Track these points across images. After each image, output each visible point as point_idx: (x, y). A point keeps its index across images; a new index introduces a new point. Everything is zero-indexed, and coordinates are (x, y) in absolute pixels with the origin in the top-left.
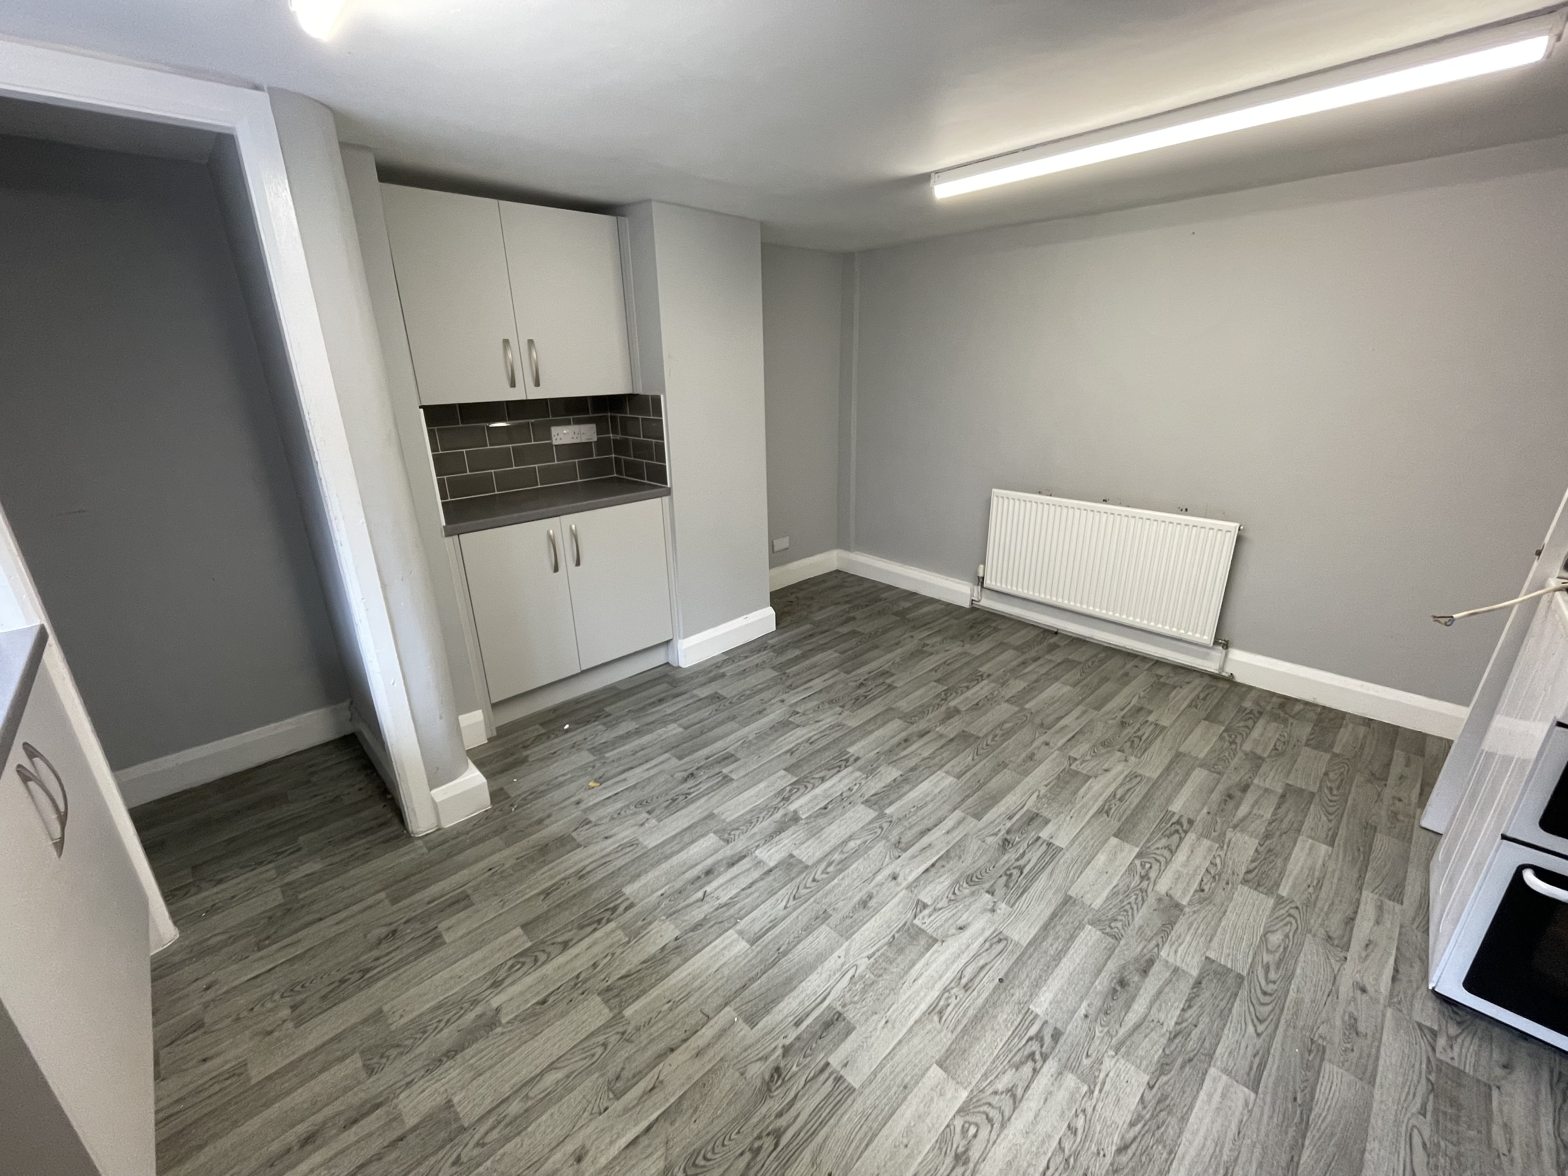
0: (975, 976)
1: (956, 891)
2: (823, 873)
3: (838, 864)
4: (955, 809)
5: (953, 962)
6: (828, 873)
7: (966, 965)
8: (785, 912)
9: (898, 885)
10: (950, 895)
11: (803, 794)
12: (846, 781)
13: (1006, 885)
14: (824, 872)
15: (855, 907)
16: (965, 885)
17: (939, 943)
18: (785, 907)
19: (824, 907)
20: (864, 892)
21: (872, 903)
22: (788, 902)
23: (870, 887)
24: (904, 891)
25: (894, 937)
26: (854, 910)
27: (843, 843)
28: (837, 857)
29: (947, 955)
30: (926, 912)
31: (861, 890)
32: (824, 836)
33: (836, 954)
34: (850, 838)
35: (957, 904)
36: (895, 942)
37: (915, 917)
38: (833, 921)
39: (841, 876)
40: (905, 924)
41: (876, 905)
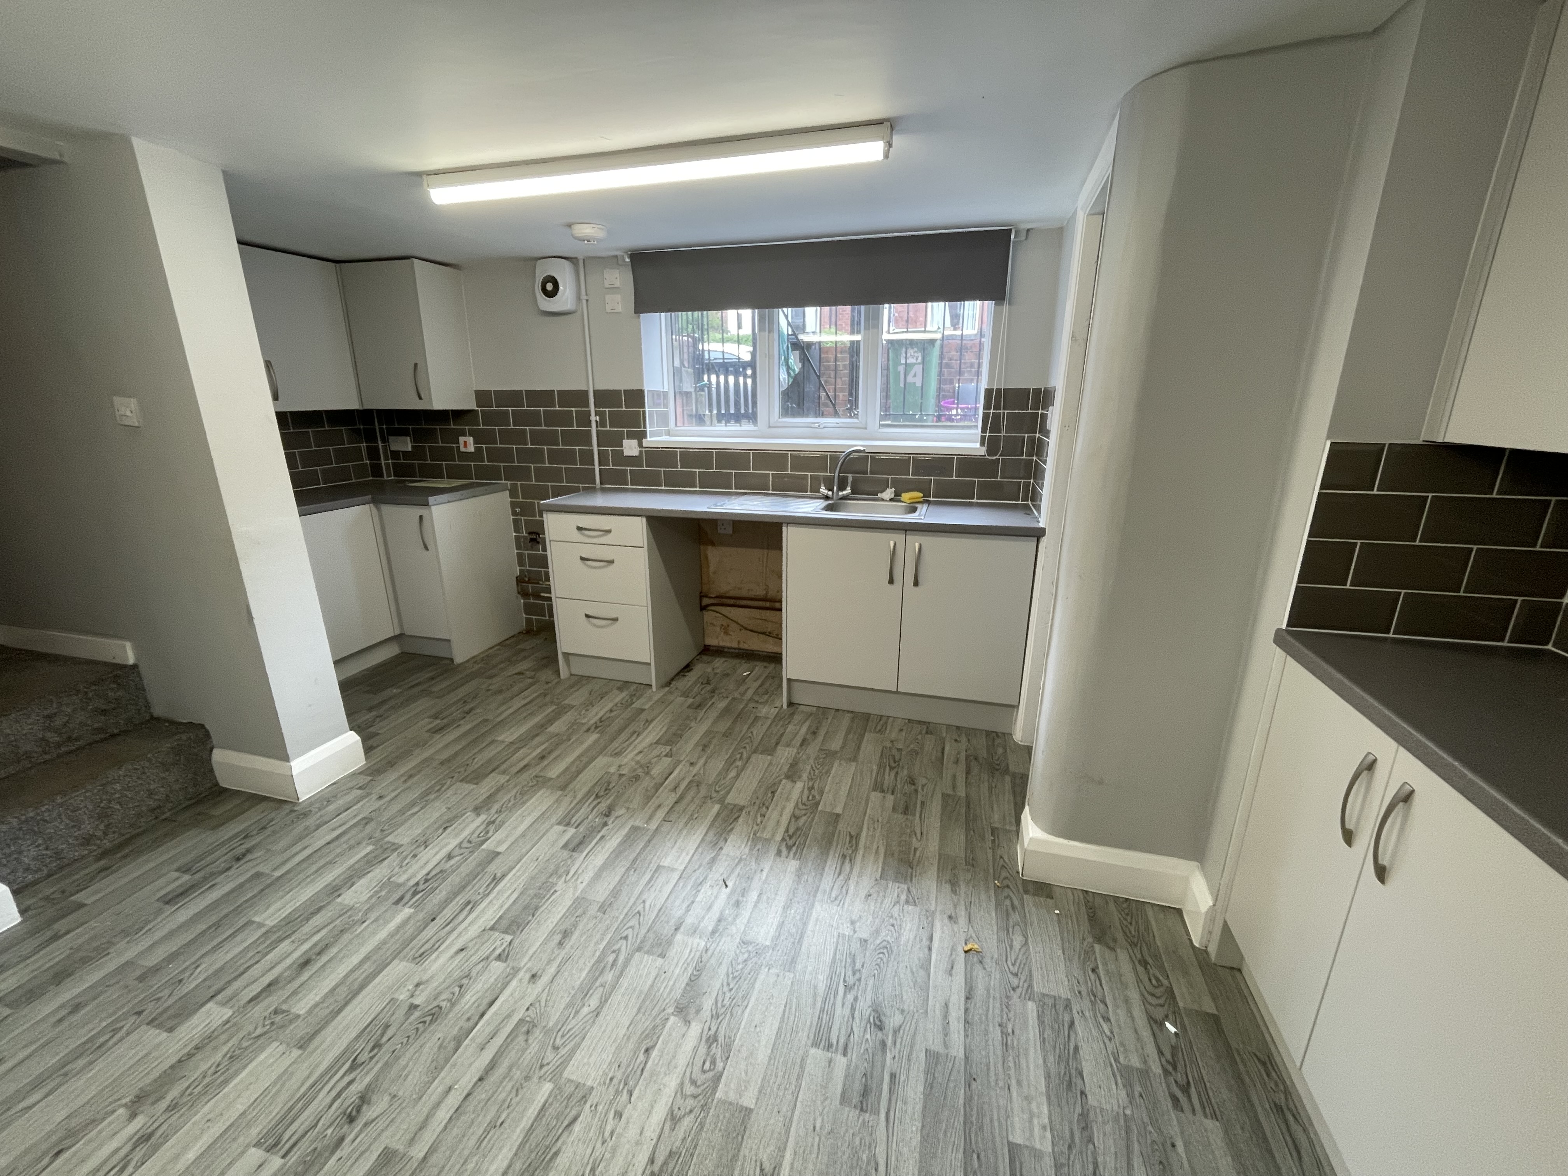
0: (457, 915)
1: (457, 990)
2: (619, 950)
3: (605, 967)
5: (478, 916)
6: (614, 952)
7: (465, 919)
8: (644, 898)
9: (529, 969)
10: (468, 981)
11: (691, 1064)
12: (632, 1133)
13: (387, 1027)
14: (617, 952)
15: (576, 928)
16: (444, 1004)
17: (488, 927)
18: (644, 902)
19: (606, 916)
20: (568, 946)
21: (557, 938)
22: (644, 908)
23: (563, 953)
24: (522, 964)
25: (533, 916)
26: (575, 925)
27: (606, 1001)
28: (609, 977)
29: (481, 921)
30: (498, 952)
31: (572, 947)
32: (633, 1000)
33: (584, 884)
34: (597, 1013)
35: (460, 975)
36: (532, 912)
37: (511, 941)
38: (595, 907)
39: (598, 954)
40: (522, 931)
41: (554, 937)
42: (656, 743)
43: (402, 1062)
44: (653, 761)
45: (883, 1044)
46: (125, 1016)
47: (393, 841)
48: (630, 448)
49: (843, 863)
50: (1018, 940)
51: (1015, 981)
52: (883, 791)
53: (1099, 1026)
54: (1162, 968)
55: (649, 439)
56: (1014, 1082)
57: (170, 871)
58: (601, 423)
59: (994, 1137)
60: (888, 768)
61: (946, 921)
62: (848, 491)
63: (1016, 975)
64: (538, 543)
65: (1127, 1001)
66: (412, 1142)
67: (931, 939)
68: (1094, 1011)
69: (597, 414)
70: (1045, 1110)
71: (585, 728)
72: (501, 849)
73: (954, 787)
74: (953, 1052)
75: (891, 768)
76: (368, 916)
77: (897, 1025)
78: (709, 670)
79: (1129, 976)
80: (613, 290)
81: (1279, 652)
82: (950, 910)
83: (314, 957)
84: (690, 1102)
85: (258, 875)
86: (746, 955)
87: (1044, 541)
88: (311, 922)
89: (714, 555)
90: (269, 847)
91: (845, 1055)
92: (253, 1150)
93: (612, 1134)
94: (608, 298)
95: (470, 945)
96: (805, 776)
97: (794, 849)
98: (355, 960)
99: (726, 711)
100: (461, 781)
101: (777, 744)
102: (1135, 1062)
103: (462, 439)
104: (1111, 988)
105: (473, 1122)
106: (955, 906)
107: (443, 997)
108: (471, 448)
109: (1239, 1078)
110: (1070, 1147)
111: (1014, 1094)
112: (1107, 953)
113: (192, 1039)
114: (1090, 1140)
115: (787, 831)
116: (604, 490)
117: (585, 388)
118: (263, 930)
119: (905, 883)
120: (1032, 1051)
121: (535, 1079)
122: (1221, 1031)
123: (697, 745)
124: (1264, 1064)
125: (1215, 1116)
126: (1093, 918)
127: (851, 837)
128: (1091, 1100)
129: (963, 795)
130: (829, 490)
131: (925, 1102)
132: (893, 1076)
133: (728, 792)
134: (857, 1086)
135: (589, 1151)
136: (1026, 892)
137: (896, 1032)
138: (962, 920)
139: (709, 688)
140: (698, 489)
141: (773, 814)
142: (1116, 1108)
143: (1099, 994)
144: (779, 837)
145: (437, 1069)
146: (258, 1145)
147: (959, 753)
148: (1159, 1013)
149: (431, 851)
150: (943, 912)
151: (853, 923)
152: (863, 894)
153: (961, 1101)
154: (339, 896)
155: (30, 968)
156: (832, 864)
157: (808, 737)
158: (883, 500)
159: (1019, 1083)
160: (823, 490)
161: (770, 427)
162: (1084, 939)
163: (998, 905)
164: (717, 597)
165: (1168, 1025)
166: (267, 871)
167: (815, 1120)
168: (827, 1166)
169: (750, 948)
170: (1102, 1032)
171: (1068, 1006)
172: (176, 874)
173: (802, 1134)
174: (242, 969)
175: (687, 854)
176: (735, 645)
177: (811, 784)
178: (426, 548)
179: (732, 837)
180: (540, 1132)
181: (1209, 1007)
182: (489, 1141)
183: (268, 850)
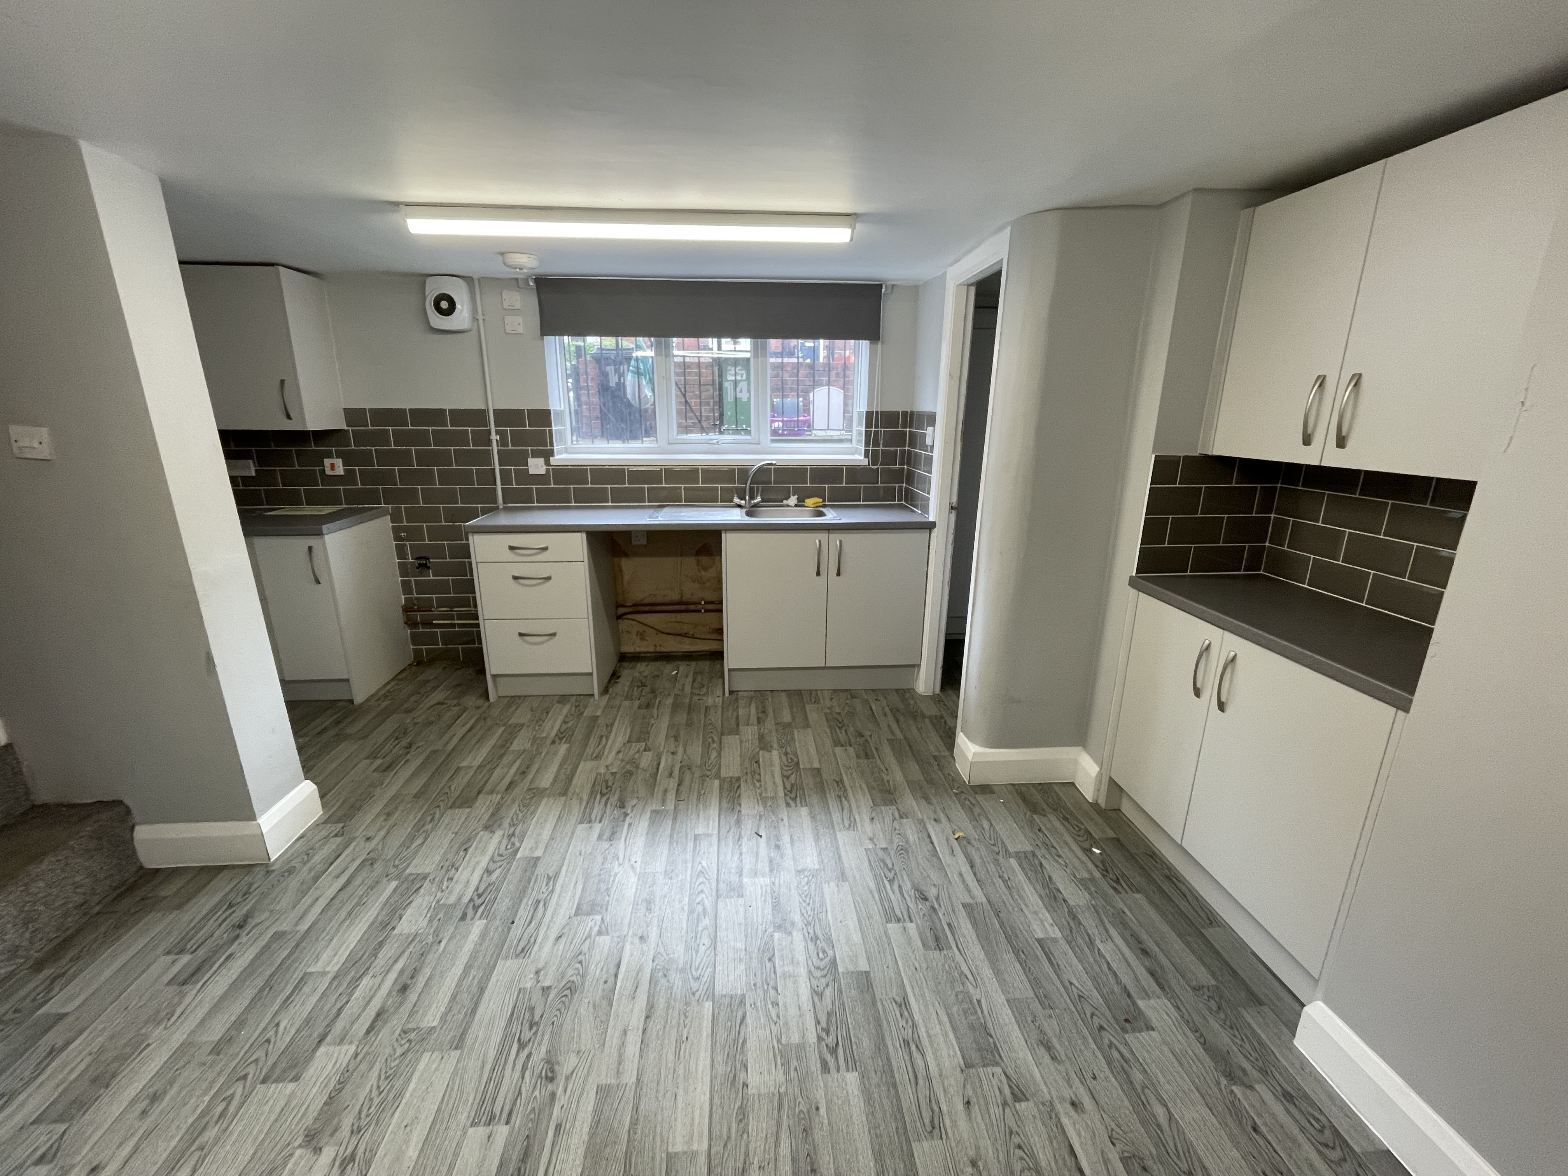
0: (534, 913)
1: (579, 965)
2: (702, 900)
3: (698, 915)
4: (638, 1080)
5: (555, 909)
6: (699, 903)
7: (544, 915)
8: (696, 860)
9: (634, 935)
10: (583, 958)
11: (808, 958)
13: (532, 1009)
14: (702, 902)
16: (574, 978)
17: (572, 915)
18: (699, 863)
19: (675, 881)
20: (656, 910)
21: (643, 906)
22: (702, 868)
23: (656, 916)
24: (625, 932)
25: (609, 896)
26: (652, 894)
27: (715, 938)
28: (706, 921)
29: (562, 911)
30: (596, 929)
31: (661, 910)
32: (737, 930)
33: (638, 863)
34: (713, 948)
35: (572, 955)
36: (605, 894)
37: (602, 919)
38: (661, 876)
39: (686, 909)
40: (607, 910)
41: (640, 906)
42: (629, 742)
43: (567, 1027)
44: (637, 756)
45: (933, 908)
46: (227, 1084)
47: (414, 872)
48: (536, 466)
49: (841, 801)
50: (986, 825)
51: (996, 849)
52: (843, 746)
53: (1057, 861)
54: (1077, 819)
55: (557, 457)
56: (1023, 906)
57: (159, 957)
58: (503, 442)
59: (1027, 940)
60: (838, 730)
61: (934, 822)
62: (759, 499)
63: (994, 845)
64: (428, 568)
65: (1066, 843)
66: (618, 1073)
67: (929, 836)
68: (1050, 854)
69: (497, 433)
70: (1047, 915)
71: (549, 741)
72: (538, 853)
73: (893, 733)
74: (979, 900)
75: (840, 728)
76: (441, 935)
77: (936, 895)
78: (637, 675)
79: (1061, 829)
80: (513, 311)
81: (1133, 592)
82: (933, 816)
83: (409, 982)
84: (823, 981)
85: (279, 936)
86: (806, 879)
87: (935, 532)
88: (380, 956)
89: (628, 566)
90: (272, 907)
91: (911, 921)
92: (471, 1131)
93: (778, 1016)
94: (508, 319)
95: (565, 931)
96: (775, 745)
97: (798, 799)
98: (457, 970)
99: (676, 707)
100: (451, 807)
101: (738, 725)
102: (1086, 875)
103: (327, 462)
104: (1054, 839)
105: (662, 1045)
106: (935, 812)
107: (570, 972)
108: (340, 470)
109: (1142, 867)
110: (1071, 931)
111: (1026, 912)
112: (1043, 819)
113: (328, 1078)
114: (1080, 923)
115: (785, 788)
116: (506, 509)
117: (483, 407)
118: (330, 977)
119: (893, 805)
120: (1025, 887)
121: (694, 1003)
122: (1123, 846)
123: (667, 737)
124: (1152, 857)
125: (1138, 891)
126: (1024, 799)
127: (837, 782)
128: (1071, 903)
129: (902, 737)
130: (742, 499)
131: (976, 931)
132: (949, 925)
133: (719, 769)
134: (929, 935)
135: (768, 1032)
136: (976, 793)
137: (937, 899)
138: (944, 820)
139: (647, 690)
140: (610, 504)
141: (766, 778)
142: (1085, 902)
143: (1049, 844)
144: (781, 794)
145: (604, 1024)
146: (473, 1124)
147: (883, 709)
148: (1086, 845)
149: (465, 872)
150: (929, 818)
151: (871, 839)
152: (867, 820)
153: (998, 926)
154: (394, 928)
155: (52, 1084)
156: (833, 804)
157: (760, 715)
158: (788, 506)
159: (1026, 905)
160: (736, 500)
161: (669, 444)
162: (1025, 814)
163: (963, 806)
164: (634, 605)
165: (1094, 850)
166: (288, 929)
167: (914, 964)
168: (936, 986)
169: (806, 873)
170: (1061, 864)
171: (1034, 855)
172: (170, 958)
173: (910, 974)
174: (334, 1011)
175: (714, 821)
176: (651, 649)
177: (784, 750)
178: (318, 582)
179: (744, 801)
180: (722, 1034)
181: (1111, 834)
182: (685, 1051)
183: (272, 912)
